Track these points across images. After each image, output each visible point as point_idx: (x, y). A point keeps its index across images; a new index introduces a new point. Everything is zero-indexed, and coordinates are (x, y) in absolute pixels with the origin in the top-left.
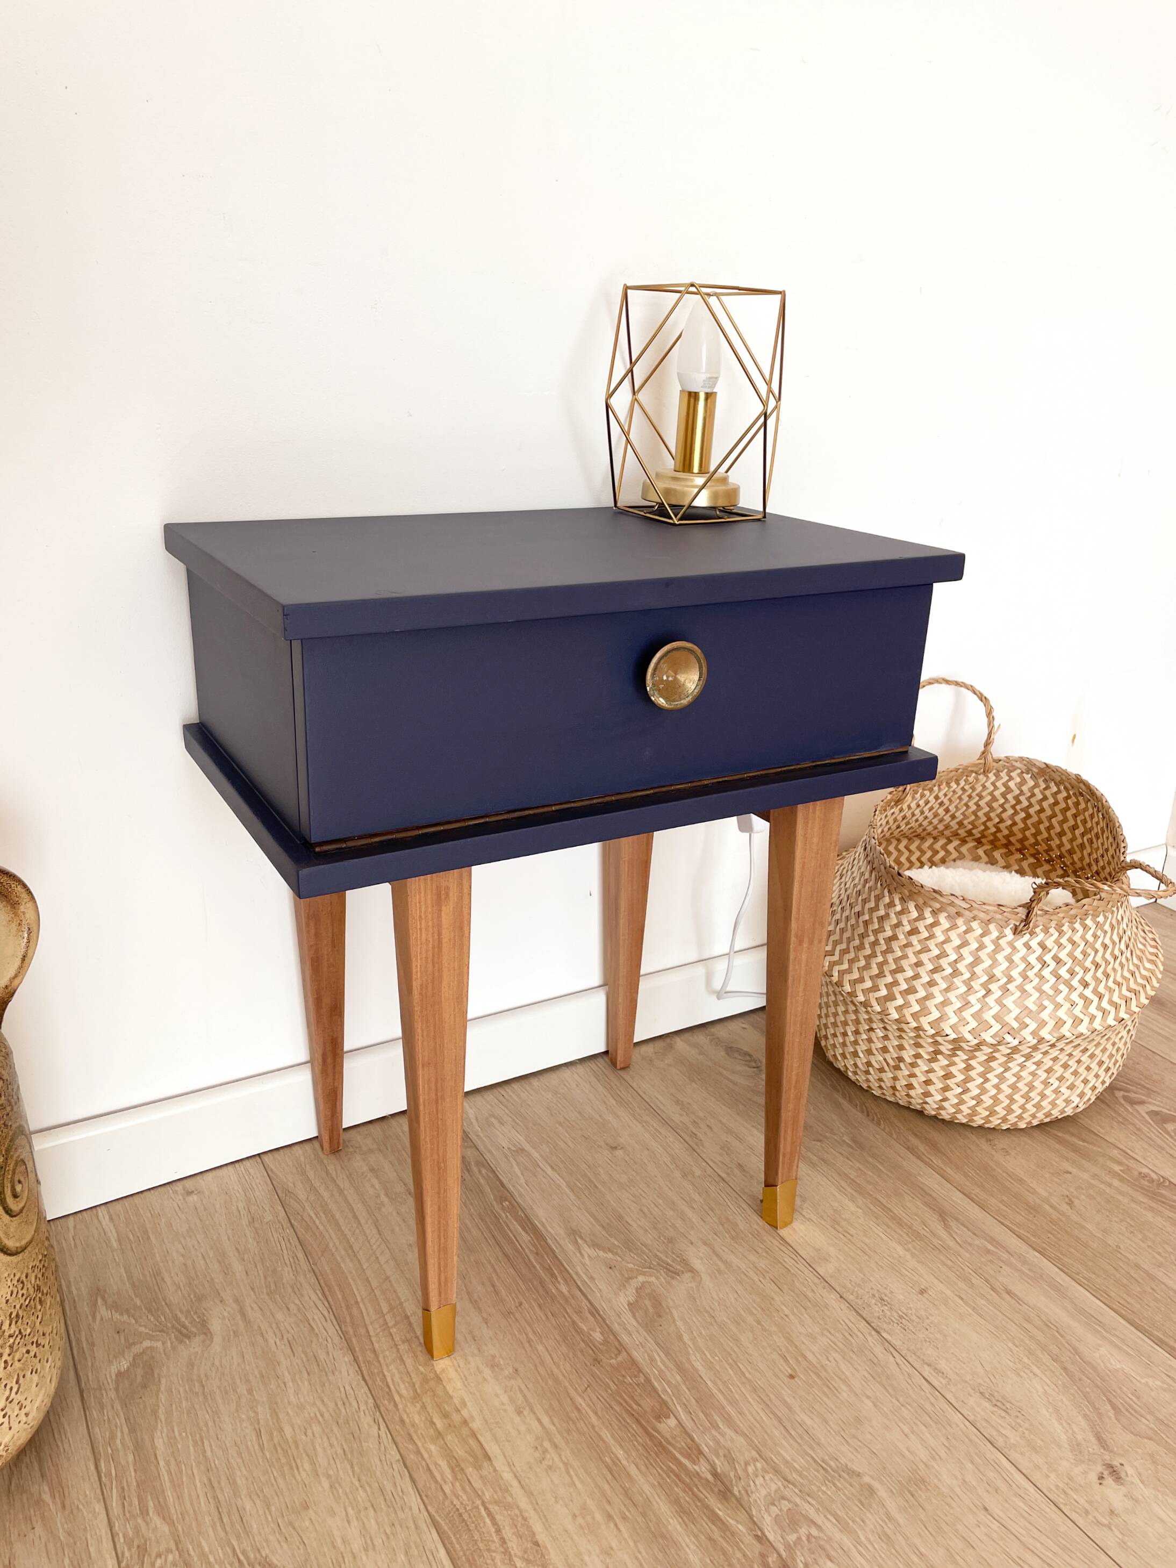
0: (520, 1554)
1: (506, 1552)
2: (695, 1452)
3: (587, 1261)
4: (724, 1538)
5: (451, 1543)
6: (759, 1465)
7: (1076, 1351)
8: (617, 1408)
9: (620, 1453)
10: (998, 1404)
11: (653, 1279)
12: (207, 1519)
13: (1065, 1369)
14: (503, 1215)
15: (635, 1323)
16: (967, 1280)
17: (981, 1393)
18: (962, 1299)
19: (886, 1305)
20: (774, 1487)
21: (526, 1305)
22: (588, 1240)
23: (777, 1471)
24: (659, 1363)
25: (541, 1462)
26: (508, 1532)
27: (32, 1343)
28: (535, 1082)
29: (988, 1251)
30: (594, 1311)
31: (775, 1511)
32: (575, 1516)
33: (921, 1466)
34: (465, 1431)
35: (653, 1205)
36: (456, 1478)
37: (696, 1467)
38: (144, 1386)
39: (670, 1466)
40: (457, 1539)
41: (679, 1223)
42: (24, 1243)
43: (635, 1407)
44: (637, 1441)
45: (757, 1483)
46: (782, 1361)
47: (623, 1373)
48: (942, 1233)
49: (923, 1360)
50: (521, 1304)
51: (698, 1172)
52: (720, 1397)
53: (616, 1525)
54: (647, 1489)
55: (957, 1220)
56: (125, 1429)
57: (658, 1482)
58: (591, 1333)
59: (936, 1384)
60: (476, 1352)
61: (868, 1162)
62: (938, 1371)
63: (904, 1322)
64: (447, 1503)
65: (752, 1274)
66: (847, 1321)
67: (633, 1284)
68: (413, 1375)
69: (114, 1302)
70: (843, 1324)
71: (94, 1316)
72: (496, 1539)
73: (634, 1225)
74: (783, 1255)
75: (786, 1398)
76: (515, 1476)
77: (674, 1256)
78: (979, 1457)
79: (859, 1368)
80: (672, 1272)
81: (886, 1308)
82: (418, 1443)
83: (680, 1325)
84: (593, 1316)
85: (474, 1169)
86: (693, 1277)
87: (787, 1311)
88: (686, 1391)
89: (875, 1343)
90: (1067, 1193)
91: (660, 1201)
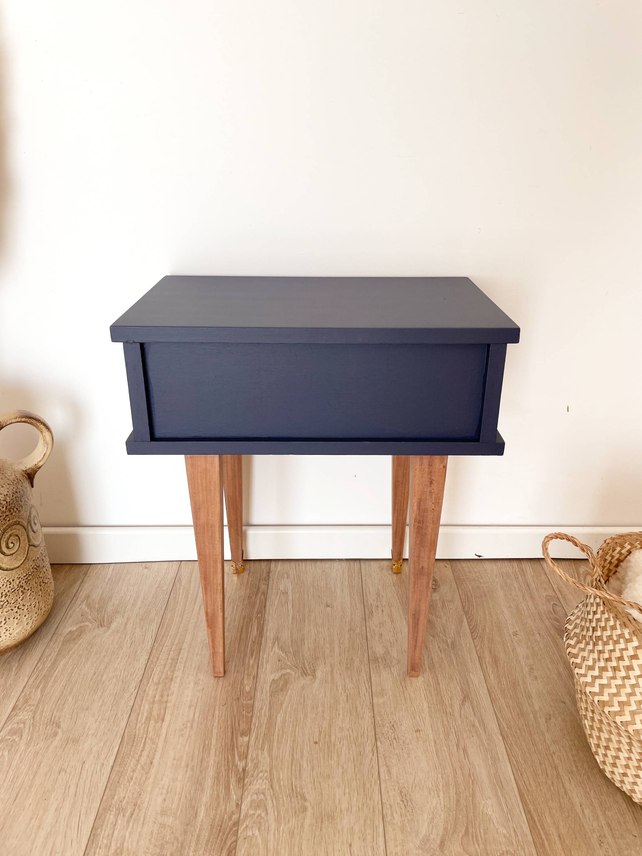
0: (142, 763)
1: (138, 761)
2: (244, 756)
3: (271, 654)
4: (224, 798)
5: (122, 747)
6: (266, 774)
7: (473, 796)
8: (229, 723)
9: (214, 741)
10: (405, 801)
11: (293, 673)
12: (54, 699)
13: (458, 801)
14: (254, 620)
15: (268, 690)
16: (447, 735)
17: (401, 792)
18: (435, 742)
19: (392, 729)
20: (264, 787)
22: (280, 645)
23: (271, 781)
24: (263, 711)
25: (181, 731)
26: (145, 753)
27: (15, 607)
28: (318, 563)
29: (474, 726)
30: (256, 677)
31: (255, 797)
32: (174, 759)
33: (338, 810)
34: (164, 705)
35: (323, 639)
36: (145, 723)
37: (239, 763)
38: (74, 640)
39: (229, 758)
40: (126, 746)
41: (327, 652)
43: (237, 725)
44: (225, 740)
45: (258, 782)
46: (318, 734)
47: (245, 709)
48: (457, 707)
49: (387, 763)
51: (358, 631)
52: (276, 737)
53: (187, 771)
54: (212, 762)
55: (472, 703)
56: (56, 654)
57: (218, 761)
58: (247, 686)
59: (382, 777)
60: (195, 675)
61: (450, 656)
62: (389, 772)
63: (394, 741)
64: (134, 731)
65: (340, 689)
66: (366, 729)
67: (283, 672)
68: (164, 674)
69: (90, 603)
70: (363, 729)
71: (79, 607)
72: (139, 754)
73: (306, 645)
74: (363, 685)
75: (305, 751)
76: (167, 732)
77: (312, 666)
78: (371, 821)
79: (351, 753)
80: (305, 673)
81: (391, 731)
82: (143, 702)
83: (287, 698)
84: (254, 679)
85: (259, 594)
86: (312, 679)
87: (341, 712)
88: (264, 729)
89: (370, 745)
90: (552, 713)
91: (328, 639)
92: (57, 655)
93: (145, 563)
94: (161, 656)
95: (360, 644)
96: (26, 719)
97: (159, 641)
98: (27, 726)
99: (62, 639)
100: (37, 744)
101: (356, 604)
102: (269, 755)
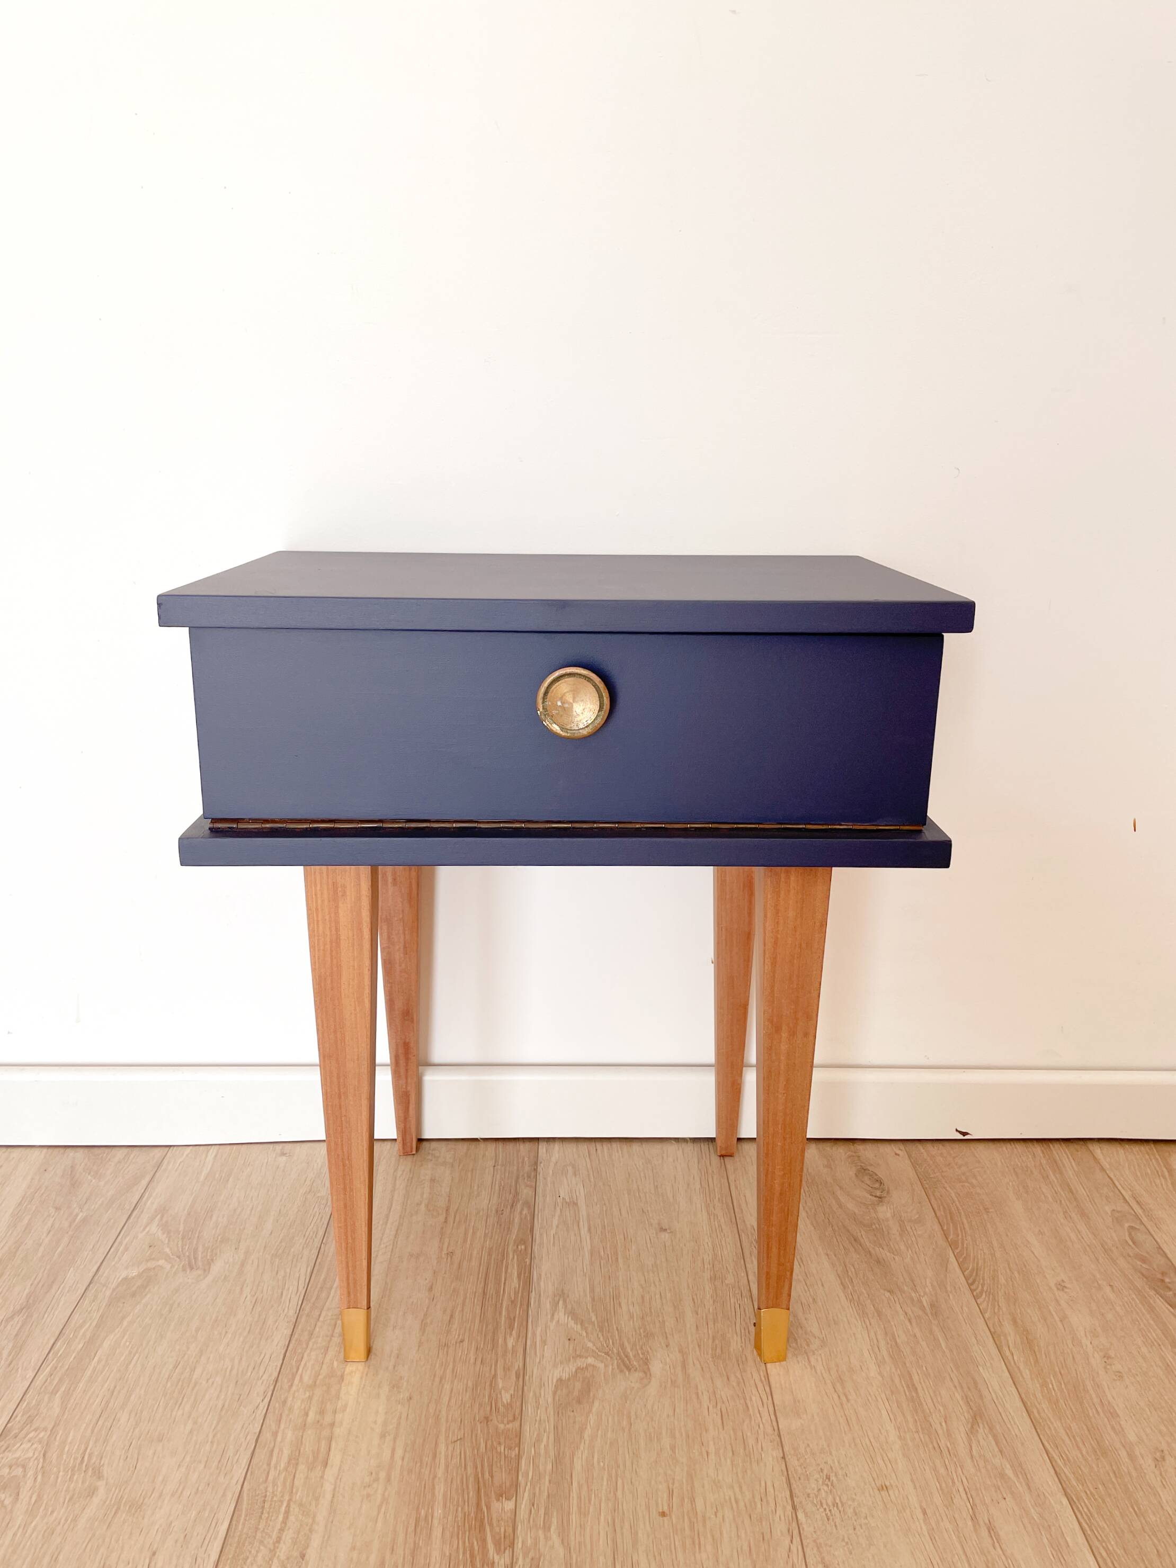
0: (283, 1557)
1: (273, 1551)
2: (507, 1543)
3: (552, 1325)
5: (238, 1522)
8: (470, 1470)
9: (438, 1511)
11: (601, 1366)
12: (90, 1416)
14: (511, 1256)
15: (550, 1400)
16: (948, 1496)
18: (925, 1513)
19: (827, 1485)
21: (466, 1343)
22: (569, 1307)
24: (542, 1446)
25: (365, 1487)
26: (288, 1536)
28: (636, 1147)
29: (1002, 1476)
30: (522, 1374)
32: (354, 1548)
34: (326, 1432)
35: (658, 1296)
36: (286, 1469)
37: (496, 1558)
38: (133, 1295)
39: (473, 1543)
40: (245, 1520)
41: (670, 1322)
43: (487, 1476)
44: (463, 1508)
46: (665, 1495)
47: (502, 1440)
48: (960, 1436)
49: (823, 1559)
50: (462, 1341)
51: (730, 1279)
52: (575, 1502)
54: (436, 1554)
55: (992, 1429)
56: (95, 1323)
57: (450, 1555)
58: (503, 1392)
60: (391, 1368)
61: (931, 1332)
63: (835, 1510)
64: (262, 1487)
65: (705, 1398)
66: (769, 1484)
67: (580, 1363)
68: (324, 1367)
69: (167, 1222)
70: (763, 1485)
71: (144, 1229)
72: (274, 1536)
73: (625, 1309)
74: (754, 1391)
75: (640, 1535)
76: (334, 1489)
77: (640, 1352)
79: (743, 1536)
80: (626, 1366)
81: (826, 1488)
82: (282, 1426)
83: (592, 1418)
84: (518, 1377)
85: (519, 1206)
86: (642, 1379)
87: (712, 1449)
88: (547, 1482)
89: (783, 1518)
90: (1164, 1446)
91: (668, 1295)
92: (98, 1325)
93: (281, 1146)
94: (317, 1329)
95: (737, 1306)
96: (30, 1459)
97: (313, 1299)
98: (30, 1473)
99: (108, 1293)
100: (52, 1512)
101: (720, 1226)
102: (563, 1543)
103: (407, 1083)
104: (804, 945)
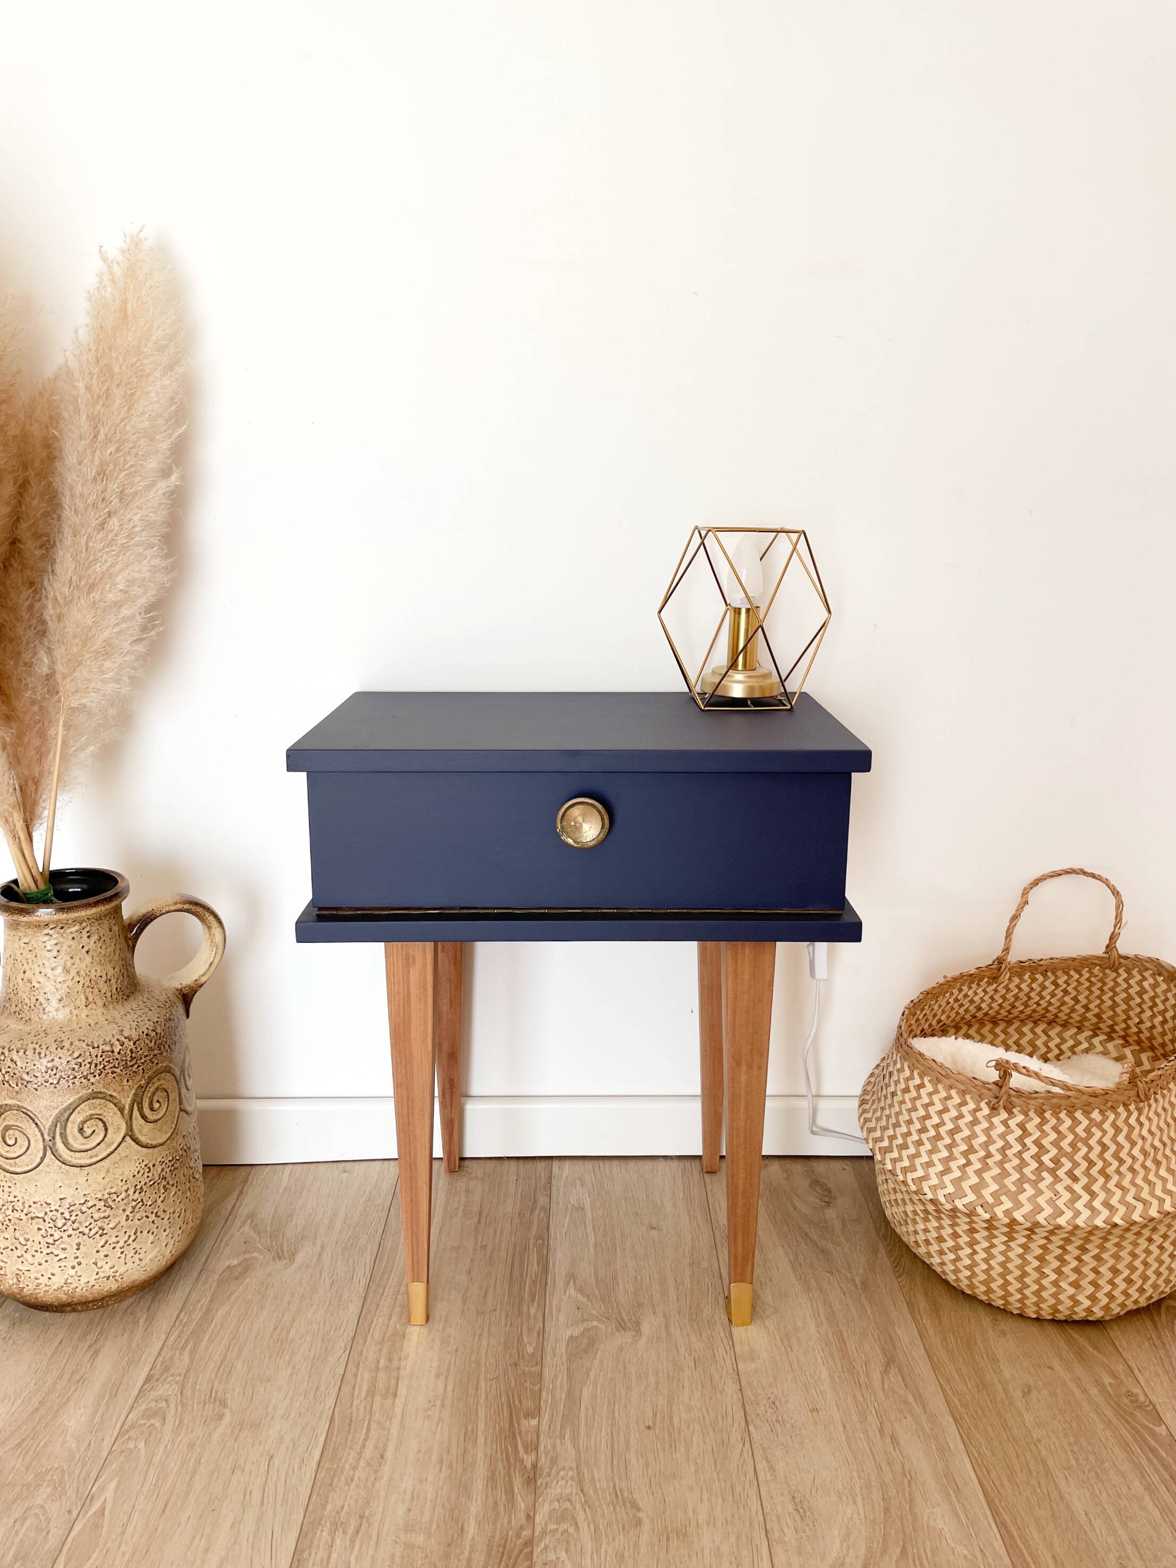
0: (367, 1458)
1: (360, 1454)
2: (533, 1447)
3: (565, 1299)
4: (505, 1505)
5: (333, 1435)
6: (571, 1473)
7: (912, 1501)
8: (504, 1398)
9: (481, 1426)
10: (801, 1511)
11: (603, 1327)
12: (212, 1365)
13: (887, 1510)
14: (532, 1248)
15: (564, 1350)
16: (863, 1416)
17: (794, 1498)
18: (844, 1427)
19: (773, 1408)
20: (569, 1490)
21: (498, 1311)
22: (578, 1284)
23: (580, 1483)
24: (558, 1383)
25: (425, 1411)
26: (370, 1444)
27: (152, 1213)
28: (632, 1164)
29: (906, 1402)
30: (542, 1332)
31: (556, 1505)
32: (419, 1451)
33: (693, 1524)
34: (394, 1374)
35: (648, 1277)
36: (366, 1399)
37: (525, 1457)
38: (236, 1278)
39: (508, 1449)
40: (338, 1433)
41: (657, 1296)
42: (154, 1143)
43: (517, 1402)
44: (499, 1425)
45: (559, 1483)
46: (651, 1415)
47: (528, 1379)
48: (876, 1375)
49: (767, 1457)
50: (495, 1310)
51: (705, 1264)
52: (583, 1420)
53: (441, 1468)
54: (480, 1455)
55: (900, 1370)
56: (208, 1300)
57: (491, 1454)
58: (528, 1345)
59: (761, 1476)
60: (443, 1328)
61: (861, 1302)
62: (772, 1469)
63: (777, 1425)
64: (349, 1411)
65: (682, 1350)
66: (729, 1407)
67: (586, 1325)
68: (390, 1328)
69: (257, 1224)
70: (724, 1408)
71: (240, 1229)
72: (360, 1443)
73: (621, 1286)
74: (720, 1344)
75: (631, 1440)
76: (403, 1412)
77: (633, 1317)
78: (747, 1538)
79: (708, 1442)
80: (621, 1326)
81: (771, 1410)
82: (360, 1370)
83: (596, 1363)
84: (538, 1335)
85: (537, 1212)
86: (635, 1336)
87: (687, 1384)
88: (562, 1407)
89: (738, 1430)
90: (1032, 1384)
91: (656, 1276)
92: (211, 1301)
93: (343, 1164)
94: (382, 1301)
95: (710, 1284)
96: (170, 1395)
97: (378, 1279)
98: (172, 1405)
99: (216, 1277)
100: (192, 1431)
101: (698, 1224)
102: (574, 1446)
103: (451, 1112)
104: (756, 1000)
